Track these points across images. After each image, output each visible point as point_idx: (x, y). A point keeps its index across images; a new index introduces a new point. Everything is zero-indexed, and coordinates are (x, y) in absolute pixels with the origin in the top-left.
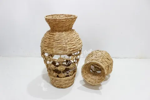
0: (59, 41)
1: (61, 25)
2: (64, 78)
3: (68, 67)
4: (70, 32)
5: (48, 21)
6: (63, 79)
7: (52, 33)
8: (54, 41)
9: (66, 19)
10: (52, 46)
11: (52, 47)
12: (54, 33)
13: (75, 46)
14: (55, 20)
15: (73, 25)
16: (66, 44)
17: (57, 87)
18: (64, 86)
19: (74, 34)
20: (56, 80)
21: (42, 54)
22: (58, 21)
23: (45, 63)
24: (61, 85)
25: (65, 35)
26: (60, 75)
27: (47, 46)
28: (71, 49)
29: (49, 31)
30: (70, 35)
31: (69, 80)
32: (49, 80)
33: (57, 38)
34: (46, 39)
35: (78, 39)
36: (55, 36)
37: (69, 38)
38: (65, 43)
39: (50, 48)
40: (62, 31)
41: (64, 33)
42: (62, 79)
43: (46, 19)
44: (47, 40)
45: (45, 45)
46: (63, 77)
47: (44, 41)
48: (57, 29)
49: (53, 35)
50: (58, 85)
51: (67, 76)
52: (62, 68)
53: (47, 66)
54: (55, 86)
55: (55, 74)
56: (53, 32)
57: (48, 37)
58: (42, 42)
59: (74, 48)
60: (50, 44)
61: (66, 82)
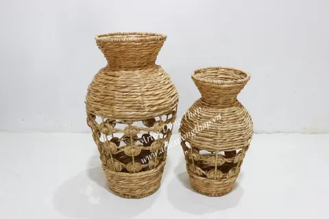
0: (126, 90)
1: (131, 54)
2: (139, 174)
3: (147, 148)
4: (151, 69)
5: (102, 45)
6: (136, 177)
7: (112, 73)
8: (117, 88)
9: (141, 41)
10: (111, 99)
11: (113, 101)
12: (117, 73)
13: (163, 100)
14: (119, 44)
15: (157, 54)
16: (142, 95)
17: (121, 196)
18: (138, 192)
19: (160, 74)
20: (121, 179)
21: (90, 119)
22: (125, 45)
23: (95, 140)
24: (131, 190)
25: (139, 76)
26: (128, 167)
27: (100, 100)
28: (153, 106)
29: (104, 69)
30: (152, 76)
31: (150, 178)
32: (104, 180)
33: (123, 83)
34: (97, 85)
35: (168, 86)
36: (119, 78)
37: (149, 81)
38: (140, 94)
39: (107, 104)
40: (134, 68)
41: (137, 72)
42: (133, 175)
43: (98, 42)
44: (102, 88)
45: (96, 98)
46: (136, 172)
47: (93, 90)
48: (123, 64)
49: (114, 76)
50: (124, 191)
51: (144, 170)
52: (133, 150)
53: (101, 145)
54: (117, 194)
55: (117, 164)
56: (114, 71)
57: (103, 81)
58: (89, 92)
59: (160, 104)
60: (107, 96)
61: (143, 184)
